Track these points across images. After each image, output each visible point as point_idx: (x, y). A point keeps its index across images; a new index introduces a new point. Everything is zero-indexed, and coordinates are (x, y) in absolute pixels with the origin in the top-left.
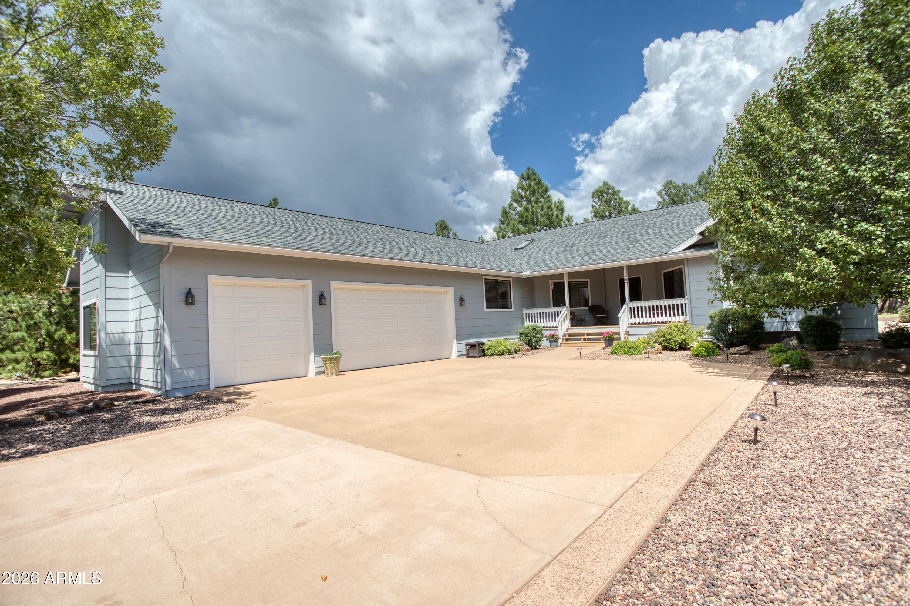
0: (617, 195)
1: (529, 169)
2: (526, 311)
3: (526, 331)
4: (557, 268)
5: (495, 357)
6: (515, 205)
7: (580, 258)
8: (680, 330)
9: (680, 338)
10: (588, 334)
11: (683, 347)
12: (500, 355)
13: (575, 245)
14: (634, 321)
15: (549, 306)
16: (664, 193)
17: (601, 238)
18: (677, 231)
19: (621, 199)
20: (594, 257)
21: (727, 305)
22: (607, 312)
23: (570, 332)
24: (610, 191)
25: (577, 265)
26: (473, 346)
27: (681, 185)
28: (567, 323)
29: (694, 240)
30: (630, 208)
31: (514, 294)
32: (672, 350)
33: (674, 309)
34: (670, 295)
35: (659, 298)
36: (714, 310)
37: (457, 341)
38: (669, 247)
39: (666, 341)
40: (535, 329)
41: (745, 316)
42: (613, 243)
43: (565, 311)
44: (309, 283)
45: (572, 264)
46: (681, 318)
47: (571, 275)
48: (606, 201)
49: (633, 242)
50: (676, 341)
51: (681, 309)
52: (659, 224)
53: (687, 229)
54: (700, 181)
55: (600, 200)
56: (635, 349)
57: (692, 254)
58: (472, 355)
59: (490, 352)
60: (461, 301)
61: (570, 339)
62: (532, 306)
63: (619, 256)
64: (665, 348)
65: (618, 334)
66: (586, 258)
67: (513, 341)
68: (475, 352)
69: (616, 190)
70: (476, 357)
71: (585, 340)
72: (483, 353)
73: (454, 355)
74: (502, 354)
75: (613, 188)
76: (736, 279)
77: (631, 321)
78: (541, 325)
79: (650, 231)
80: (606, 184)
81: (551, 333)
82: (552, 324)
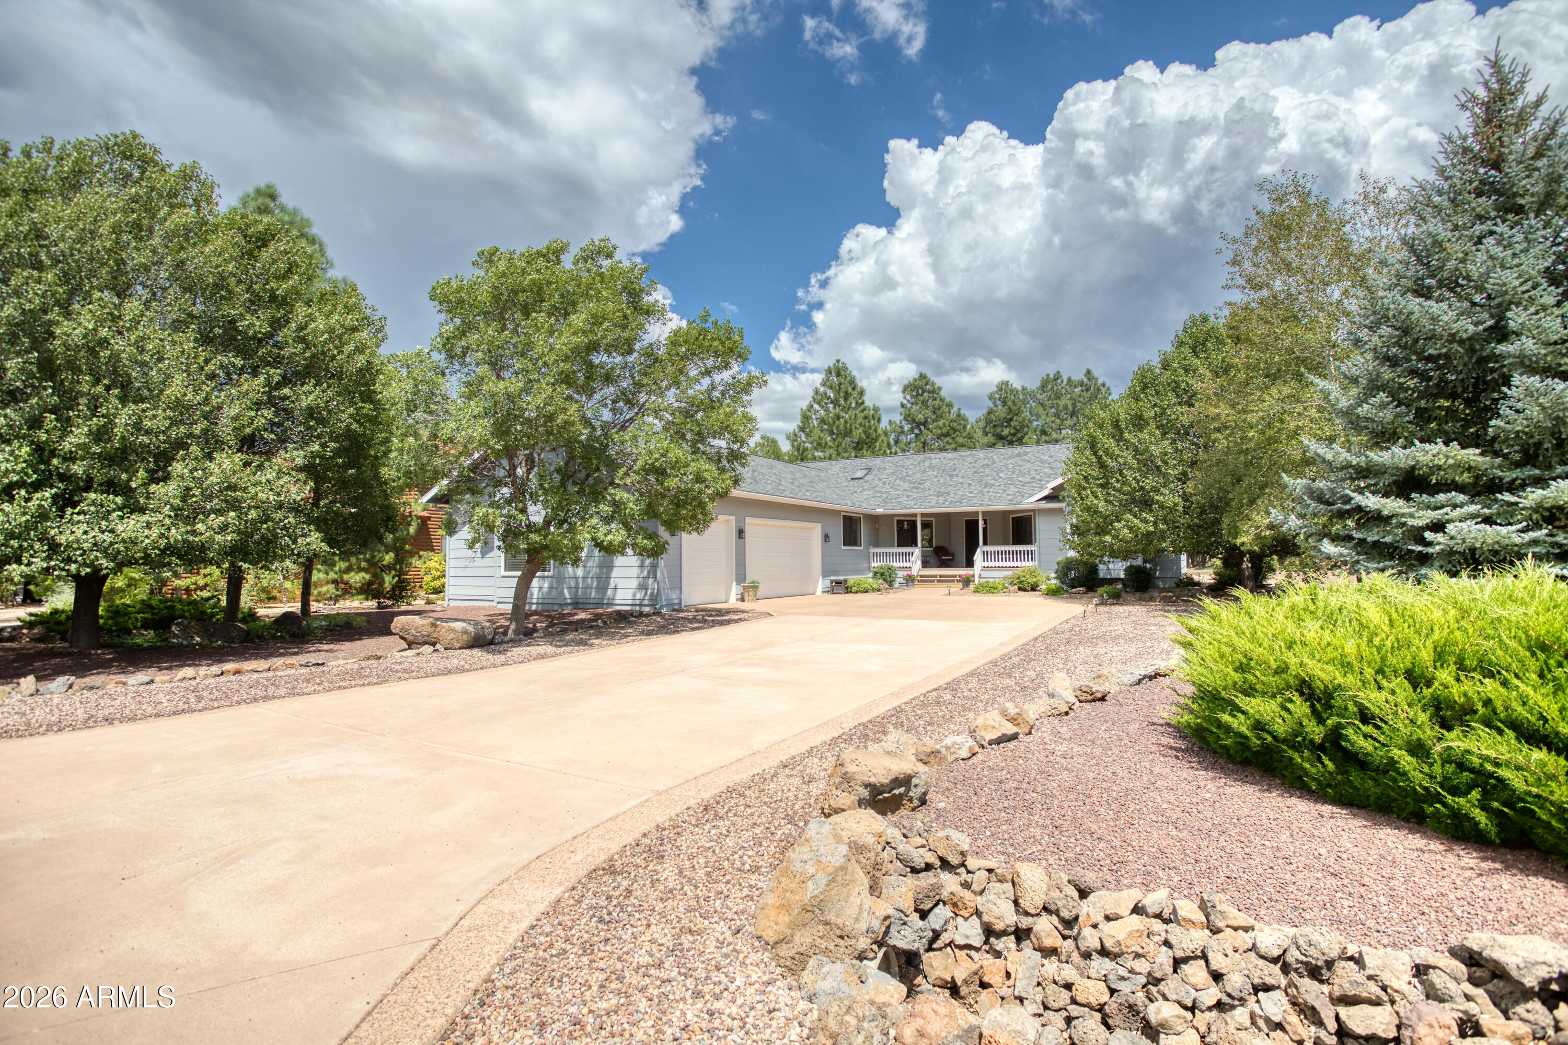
1: (838, 361)
2: (873, 550)
3: (880, 570)
4: (911, 507)
5: (858, 594)
6: (816, 407)
7: (935, 498)
8: (1032, 573)
9: (1032, 580)
10: (941, 576)
11: (1034, 588)
12: (861, 593)
13: (923, 482)
14: (986, 564)
15: (892, 546)
17: (951, 477)
18: (1028, 479)
20: (950, 499)
21: (1072, 554)
22: (953, 555)
23: (922, 573)
25: (933, 507)
26: (838, 583)
28: (919, 563)
29: (1045, 493)
31: (864, 531)
32: (1025, 590)
33: (1024, 554)
34: (1017, 541)
35: (1005, 543)
36: (1060, 558)
37: (823, 577)
38: (1023, 496)
39: (1021, 582)
40: (890, 569)
41: (1085, 564)
42: (966, 485)
43: (917, 551)
44: (733, 518)
45: (928, 505)
46: (1031, 563)
47: (923, 515)
49: (986, 486)
50: (1028, 583)
51: (1030, 555)
52: (1010, 466)
53: (1038, 477)
55: (918, 401)
56: (995, 588)
57: (1044, 505)
58: (837, 592)
59: (854, 589)
60: (826, 538)
61: (925, 580)
62: (877, 545)
63: (975, 500)
64: (1020, 589)
65: (973, 576)
66: (941, 499)
67: (868, 579)
68: (840, 589)
69: (936, 386)
70: (840, 594)
71: (937, 582)
72: (848, 590)
73: (819, 591)
74: (867, 592)
75: (933, 384)
76: (1079, 535)
77: (983, 564)
78: (896, 565)
79: (1002, 475)
80: (922, 376)
81: (905, 573)
82: (905, 565)
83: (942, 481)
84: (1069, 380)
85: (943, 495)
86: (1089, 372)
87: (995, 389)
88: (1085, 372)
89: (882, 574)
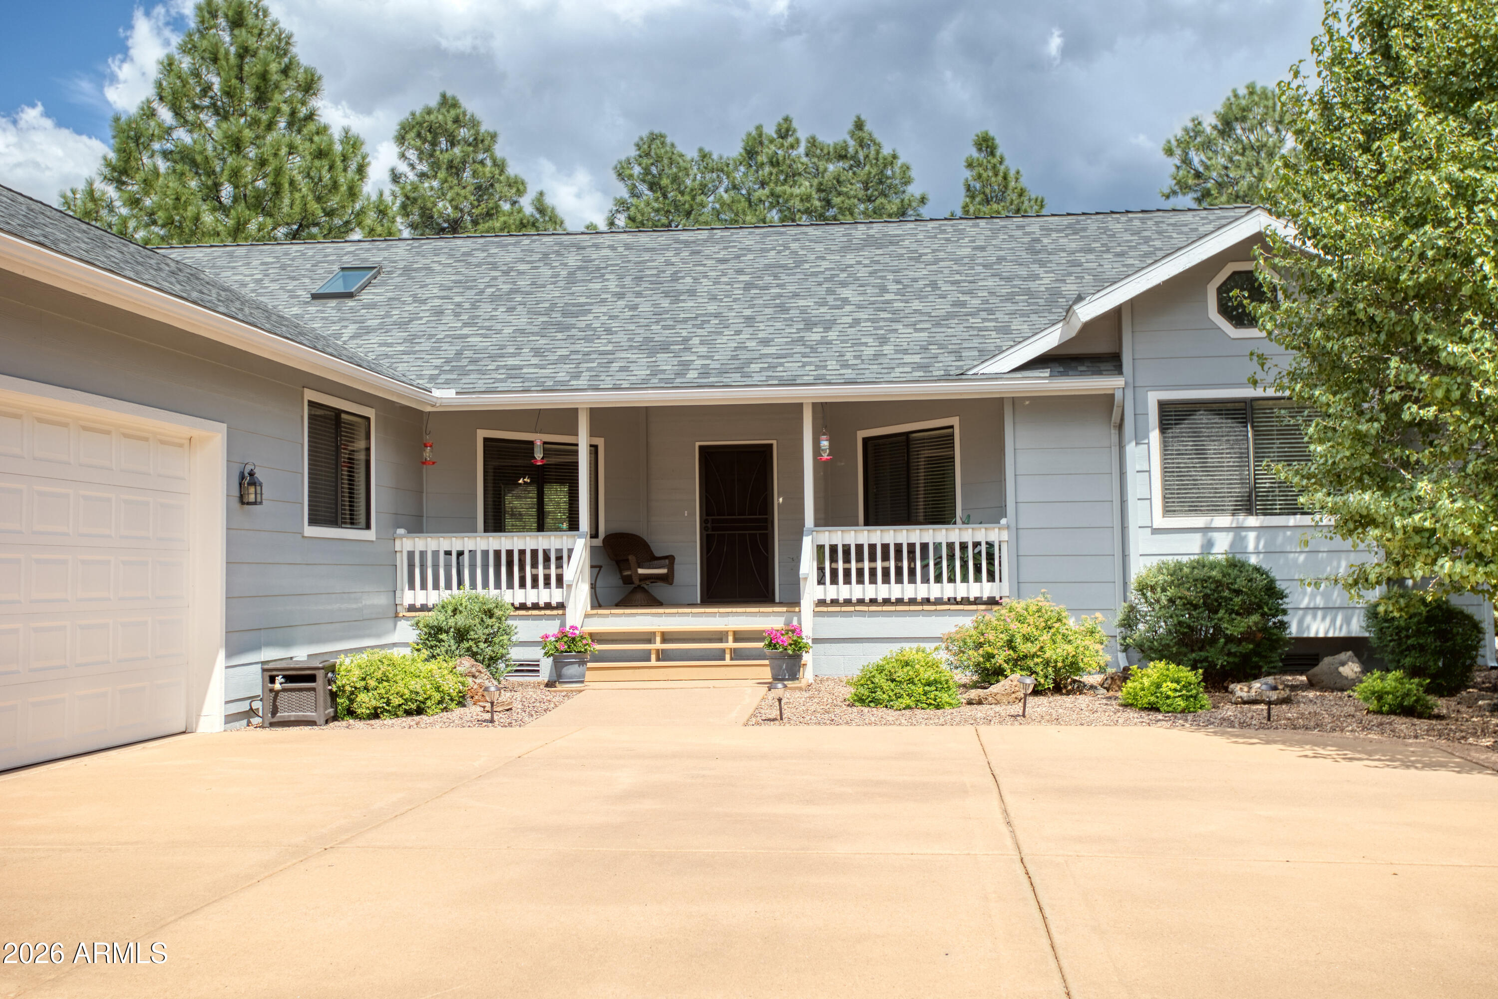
0: (487, 150)
2: (408, 543)
3: (460, 620)
5: (387, 721)
10: (666, 637)
12: (408, 713)
14: (832, 592)
16: (637, 170)
19: (500, 166)
23: (596, 625)
24: (463, 133)
26: (296, 675)
27: (692, 154)
30: (527, 205)
31: (378, 475)
33: (951, 557)
37: (229, 655)
40: (490, 614)
43: (576, 547)
46: (985, 589)
48: (450, 166)
50: (1047, 663)
51: (986, 560)
54: (751, 153)
55: (429, 156)
58: (293, 715)
59: (365, 701)
60: (245, 487)
62: (417, 527)
68: (305, 703)
69: (483, 129)
70: (312, 723)
71: (662, 656)
72: (337, 708)
73: (213, 717)
74: (420, 711)
75: (474, 124)
77: (823, 592)
78: (505, 597)
80: (448, 103)
81: (551, 628)
82: (543, 595)
83: (645, 307)
84: (813, 142)
85: (665, 347)
86: (859, 125)
87: (633, 152)
88: (850, 126)
89: (461, 635)
